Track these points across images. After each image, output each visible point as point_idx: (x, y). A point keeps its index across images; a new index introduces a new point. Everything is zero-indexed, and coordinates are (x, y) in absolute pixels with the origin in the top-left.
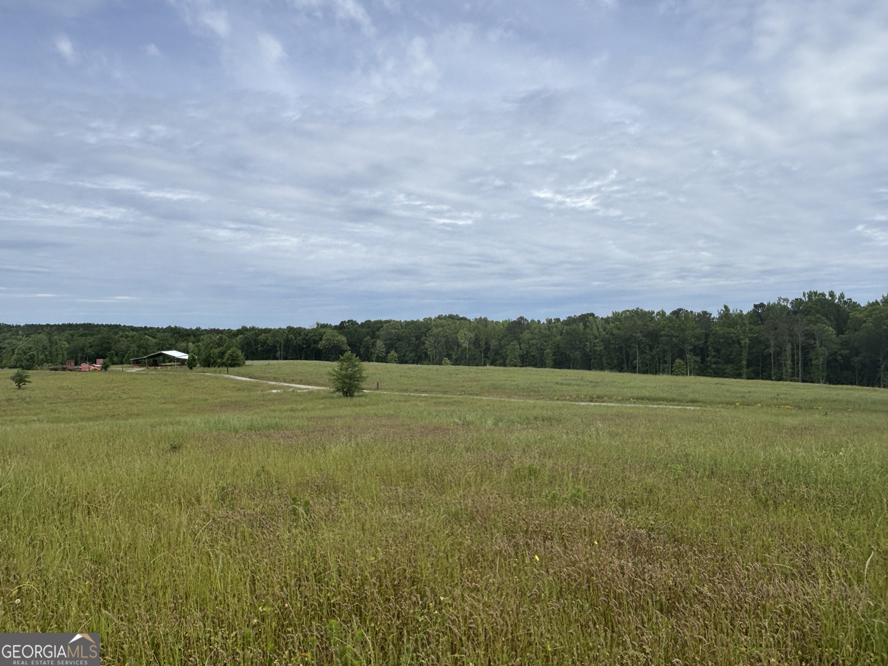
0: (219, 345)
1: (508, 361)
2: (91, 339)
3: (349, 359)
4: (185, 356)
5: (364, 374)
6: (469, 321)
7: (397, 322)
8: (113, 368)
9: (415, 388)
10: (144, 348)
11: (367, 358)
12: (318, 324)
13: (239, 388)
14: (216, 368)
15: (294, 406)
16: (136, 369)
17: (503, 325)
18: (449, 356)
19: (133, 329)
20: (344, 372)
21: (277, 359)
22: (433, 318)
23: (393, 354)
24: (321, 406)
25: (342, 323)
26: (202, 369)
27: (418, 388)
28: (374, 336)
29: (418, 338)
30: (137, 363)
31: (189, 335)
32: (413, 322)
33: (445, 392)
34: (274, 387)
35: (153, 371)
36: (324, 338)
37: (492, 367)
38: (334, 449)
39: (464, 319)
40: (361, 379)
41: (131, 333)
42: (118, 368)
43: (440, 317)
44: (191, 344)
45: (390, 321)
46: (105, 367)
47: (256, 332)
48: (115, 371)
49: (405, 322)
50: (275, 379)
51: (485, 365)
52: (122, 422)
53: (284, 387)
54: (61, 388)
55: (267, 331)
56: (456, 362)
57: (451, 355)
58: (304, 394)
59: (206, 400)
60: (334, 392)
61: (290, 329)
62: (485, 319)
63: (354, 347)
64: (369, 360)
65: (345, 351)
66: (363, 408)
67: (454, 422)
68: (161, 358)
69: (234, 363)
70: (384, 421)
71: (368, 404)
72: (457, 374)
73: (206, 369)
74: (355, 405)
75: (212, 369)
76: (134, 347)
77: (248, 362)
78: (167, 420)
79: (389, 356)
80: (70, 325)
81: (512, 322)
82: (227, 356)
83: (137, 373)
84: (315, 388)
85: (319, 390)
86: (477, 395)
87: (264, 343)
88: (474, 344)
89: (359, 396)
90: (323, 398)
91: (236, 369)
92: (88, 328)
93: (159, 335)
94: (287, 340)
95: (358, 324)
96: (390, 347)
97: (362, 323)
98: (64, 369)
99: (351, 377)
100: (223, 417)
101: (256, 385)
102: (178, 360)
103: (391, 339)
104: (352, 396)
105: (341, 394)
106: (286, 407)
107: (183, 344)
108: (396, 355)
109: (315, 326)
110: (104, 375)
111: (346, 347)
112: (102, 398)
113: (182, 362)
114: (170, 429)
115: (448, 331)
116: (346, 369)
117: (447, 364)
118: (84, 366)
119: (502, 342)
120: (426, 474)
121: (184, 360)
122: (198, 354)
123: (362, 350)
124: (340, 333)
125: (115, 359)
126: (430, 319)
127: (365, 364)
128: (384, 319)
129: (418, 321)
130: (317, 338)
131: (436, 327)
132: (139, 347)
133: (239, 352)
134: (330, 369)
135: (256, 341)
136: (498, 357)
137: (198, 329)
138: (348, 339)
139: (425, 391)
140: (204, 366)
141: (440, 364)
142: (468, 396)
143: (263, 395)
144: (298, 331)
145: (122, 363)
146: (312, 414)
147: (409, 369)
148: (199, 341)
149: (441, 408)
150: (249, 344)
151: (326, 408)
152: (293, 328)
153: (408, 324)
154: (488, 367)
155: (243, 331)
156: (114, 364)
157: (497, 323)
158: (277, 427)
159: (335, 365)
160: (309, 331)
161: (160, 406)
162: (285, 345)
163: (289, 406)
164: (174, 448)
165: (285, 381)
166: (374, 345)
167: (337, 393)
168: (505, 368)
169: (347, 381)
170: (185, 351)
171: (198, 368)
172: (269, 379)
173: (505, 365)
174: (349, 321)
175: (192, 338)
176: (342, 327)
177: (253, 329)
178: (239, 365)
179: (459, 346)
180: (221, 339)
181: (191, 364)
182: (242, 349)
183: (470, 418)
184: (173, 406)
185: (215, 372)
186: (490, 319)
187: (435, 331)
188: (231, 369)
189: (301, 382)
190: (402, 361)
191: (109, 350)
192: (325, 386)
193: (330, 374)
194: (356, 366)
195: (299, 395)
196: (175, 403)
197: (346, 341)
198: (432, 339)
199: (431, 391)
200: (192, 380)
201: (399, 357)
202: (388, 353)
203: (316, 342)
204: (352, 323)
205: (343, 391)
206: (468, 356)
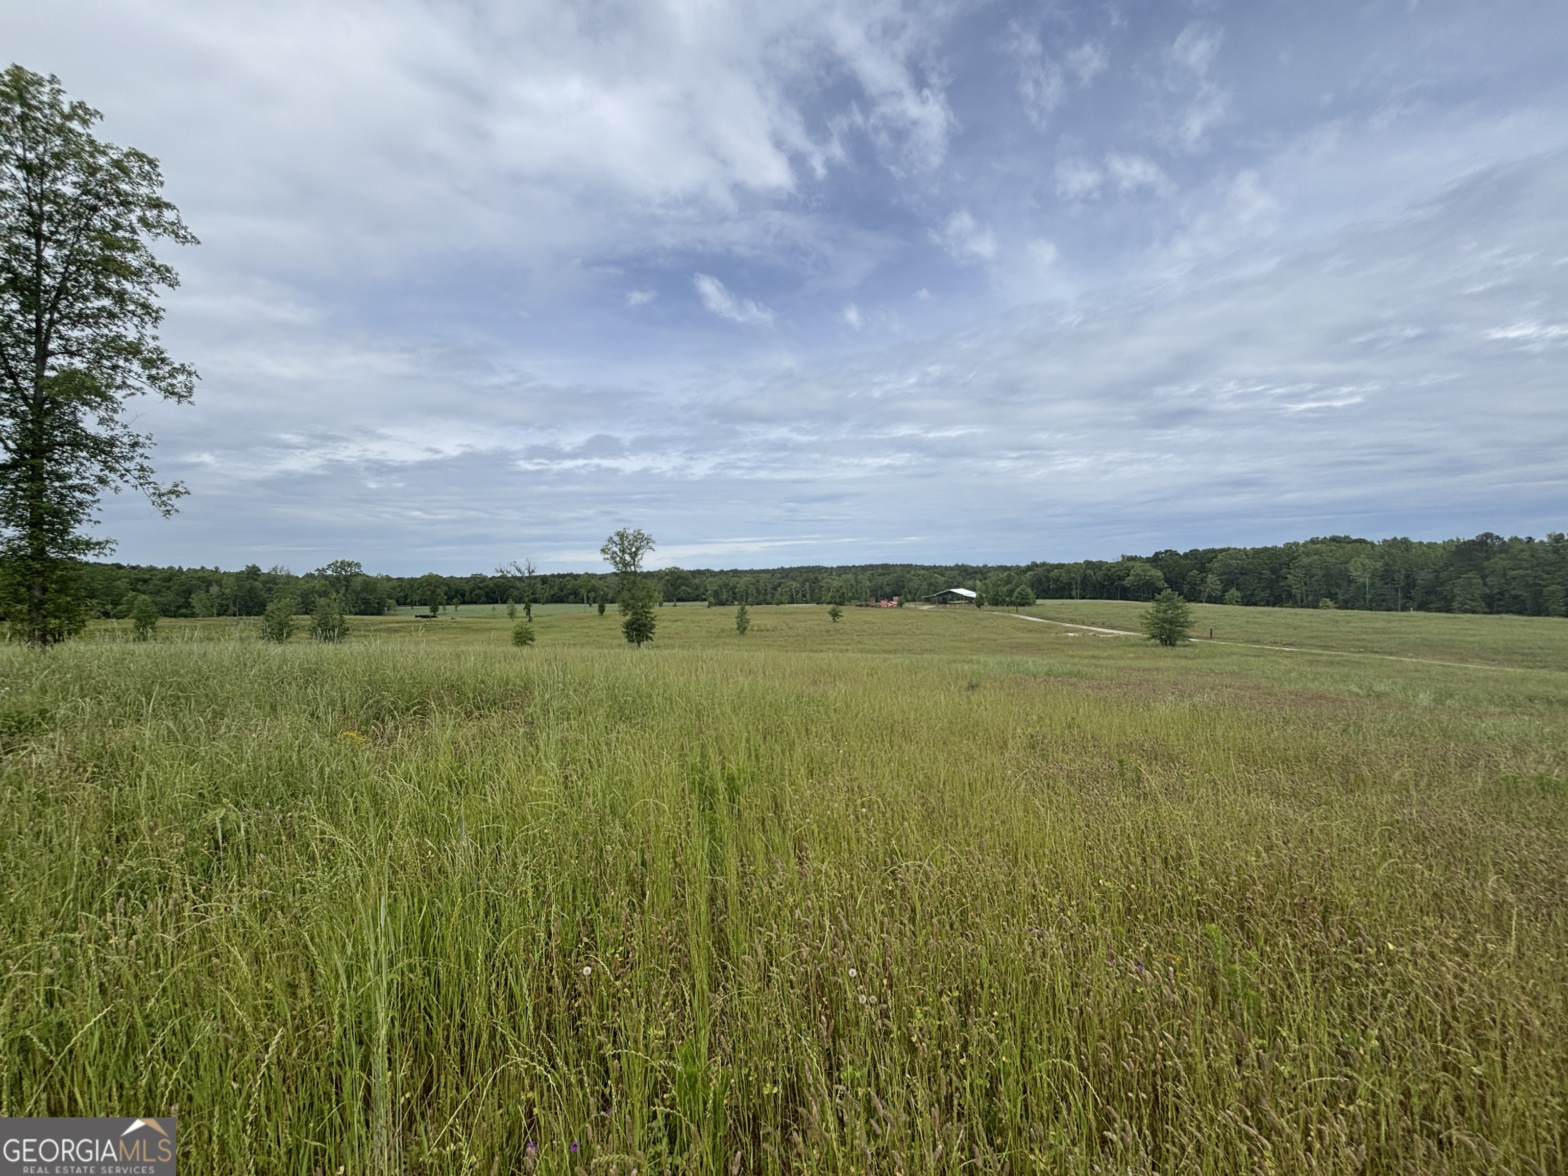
0: (1008, 582)
1: (1456, 605)
2: (887, 578)
3: (1169, 599)
4: (973, 594)
5: (1191, 618)
6: (1372, 543)
7: (1240, 550)
8: (907, 605)
9: (1272, 639)
10: (933, 587)
11: (1193, 596)
12: (1123, 557)
13: (1031, 629)
14: (1005, 608)
15: (1096, 653)
16: (927, 607)
17: (1444, 548)
18: (1332, 597)
19: (923, 568)
20: (1160, 615)
21: (1073, 598)
22: (1301, 542)
23: (1234, 592)
24: (1131, 655)
25: (1157, 554)
26: (989, 608)
27: (1278, 639)
28: (1202, 569)
29: (1273, 571)
30: (928, 601)
31: (976, 573)
32: (1266, 549)
33: (1327, 647)
34: (1068, 630)
35: (941, 609)
36: (1132, 572)
37: (1422, 614)
38: (1161, 709)
39: (1361, 541)
40: (1186, 624)
41: (922, 572)
42: (912, 605)
43: (1313, 541)
44: (978, 582)
45: (1229, 549)
46: (900, 605)
47: (1048, 568)
48: (910, 609)
49: (1253, 549)
50: (1071, 621)
51: (1405, 609)
52: (918, 656)
53: (1082, 630)
54: (866, 622)
55: (1060, 566)
56: (1345, 605)
57: (1336, 594)
58: (1108, 640)
59: (995, 640)
60: (1149, 639)
61: (1088, 564)
62: (1405, 541)
63: (1174, 583)
64: (1197, 600)
65: (1161, 590)
66: (1190, 662)
67: (1349, 691)
68: (950, 596)
69: (1023, 602)
70: (1227, 681)
71: (1196, 657)
72: (1348, 622)
73: (995, 608)
74: (1179, 657)
75: (1000, 608)
76: (925, 586)
77: (1039, 602)
78: (959, 657)
79: (1227, 596)
80: (871, 566)
81: (1465, 543)
82: (1016, 594)
83: (928, 611)
84: (1122, 633)
85: (1127, 637)
86: (1391, 654)
87: (1057, 580)
88: (1382, 578)
89: (1185, 646)
90: (1133, 645)
91: (1027, 608)
92: (885, 567)
93: (947, 573)
94: (1085, 578)
95: (1178, 554)
96: (1228, 584)
97: (1185, 554)
98: (867, 606)
99: (1171, 622)
100: (1017, 658)
101: (1049, 627)
102: (966, 598)
103: (1230, 573)
104: (1173, 645)
105: (1158, 642)
106: (1086, 653)
107: (971, 583)
108: (1237, 594)
109: (1120, 559)
110: (899, 612)
111: (1162, 584)
112: (899, 633)
113: (970, 600)
114: (966, 667)
115: (1329, 559)
116: (1165, 612)
117: (1328, 607)
118: (883, 603)
119: (1443, 575)
120: (1313, 758)
121: (972, 598)
122: (986, 592)
123: (1186, 588)
124: (1154, 567)
125: (909, 597)
126: (1296, 544)
127: (1192, 606)
128: (1218, 547)
129: (1274, 548)
130: (1122, 574)
131: (1308, 555)
132: (930, 585)
133: (1029, 590)
134: (1143, 612)
135: (1047, 577)
136: (1433, 597)
137: (985, 566)
138: (1165, 574)
139: (1291, 645)
140: (993, 604)
141: (1315, 607)
142: (1372, 655)
143: (1059, 638)
144: (1099, 566)
145: (914, 601)
146: (1122, 663)
147: (1259, 613)
148: (986, 579)
149: (1319, 669)
150: (1039, 581)
151: (1136, 658)
152: (1091, 562)
153: (1257, 552)
154: (1412, 613)
155: (1033, 567)
156: (908, 601)
157: (1430, 546)
158: (1079, 675)
159: (1150, 606)
160: (1112, 566)
161: (952, 643)
162: (1082, 582)
163: (1090, 653)
164: (972, 687)
165: (1084, 624)
166: (1203, 581)
167: (1153, 640)
168: (1452, 615)
169: (1167, 626)
170: (973, 589)
171: (986, 607)
172: (1064, 621)
173: (1449, 611)
174: (1167, 551)
175: (979, 576)
176: (1156, 560)
177: (1044, 564)
178: (1029, 604)
179: (1351, 581)
180: (1009, 576)
181: (979, 602)
182: (1032, 586)
183: (1379, 687)
184: (963, 645)
185: (1003, 611)
186: (1414, 539)
187: (1305, 560)
188: (1020, 608)
189: (1103, 625)
190: (1248, 601)
191: (903, 587)
192: (1136, 631)
193: (1141, 616)
194: (1178, 608)
195: (1103, 640)
196: (964, 641)
197: (1162, 577)
198: (1300, 573)
199: (1302, 645)
200: (980, 619)
201: (1242, 598)
202: (1224, 591)
203: (1121, 578)
204: (1171, 553)
205: (1161, 639)
206: (1368, 597)
